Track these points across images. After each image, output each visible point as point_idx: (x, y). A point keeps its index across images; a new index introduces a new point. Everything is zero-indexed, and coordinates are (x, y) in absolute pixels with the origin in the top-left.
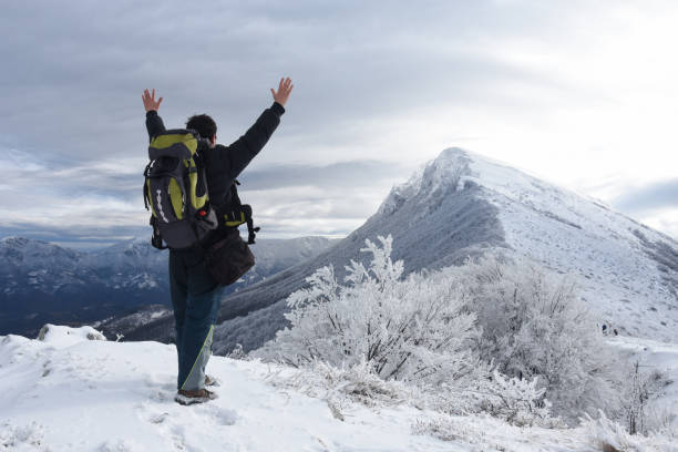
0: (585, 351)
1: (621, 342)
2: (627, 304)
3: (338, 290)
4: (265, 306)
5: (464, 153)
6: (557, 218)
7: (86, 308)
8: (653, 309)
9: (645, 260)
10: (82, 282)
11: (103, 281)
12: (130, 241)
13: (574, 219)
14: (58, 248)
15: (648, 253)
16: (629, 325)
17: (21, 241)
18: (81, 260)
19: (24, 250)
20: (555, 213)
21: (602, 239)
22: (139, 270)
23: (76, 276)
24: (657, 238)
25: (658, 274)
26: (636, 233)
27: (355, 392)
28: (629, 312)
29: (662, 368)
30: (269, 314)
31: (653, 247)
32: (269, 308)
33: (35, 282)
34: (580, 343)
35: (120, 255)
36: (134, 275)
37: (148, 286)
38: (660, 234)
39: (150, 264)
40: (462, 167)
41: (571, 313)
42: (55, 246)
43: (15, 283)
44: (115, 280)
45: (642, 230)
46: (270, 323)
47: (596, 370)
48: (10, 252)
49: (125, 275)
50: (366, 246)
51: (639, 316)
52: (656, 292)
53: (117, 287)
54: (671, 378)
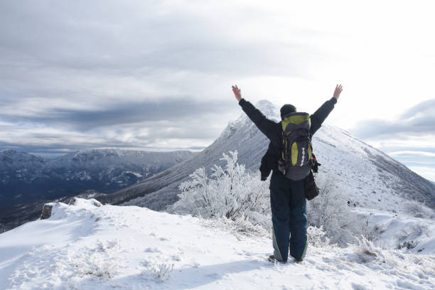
0: (339, 215)
1: (358, 210)
2: (361, 190)
3: (208, 181)
4: (154, 191)
5: (270, 103)
6: (322, 141)
7: (50, 192)
8: (374, 192)
9: (370, 165)
10: (48, 177)
11: (60, 176)
12: (76, 153)
13: (332, 141)
14: (34, 156)
15: (372, 161)
16: (361, 202)
17: (12, 152)
18: (47, 163)
19: (13, 157)
20: (321, 138)
21: (347, 153)
22: (80, 170)
23: (44, 173)
24: (377, 153)
25: (377, 173)
26: (366, 150)
27: (242, 231)
28: (361, 194)
29: (380, 224)
30: (157, 196)
31: (374, 158)
32: (157, 192)
33: (20, 176)
34: (337, 210)
35: (70, 161)
36: (78, 172)
37: (86, 179)
38: (378, 150)
39: (87, 166)
40: (269, 111)
41: (332, 194)
42: (32, 155)
43: (8, 177)
44: (67, 175)
45: (368, 148)
46: (157, 201)
47: (345, 226)
48: (5, 159)
49: (73, 172)
50: (222, 157)
51: (366, 196)
52: (376, 183)
53: (68, 179)
54: (383, 229)
